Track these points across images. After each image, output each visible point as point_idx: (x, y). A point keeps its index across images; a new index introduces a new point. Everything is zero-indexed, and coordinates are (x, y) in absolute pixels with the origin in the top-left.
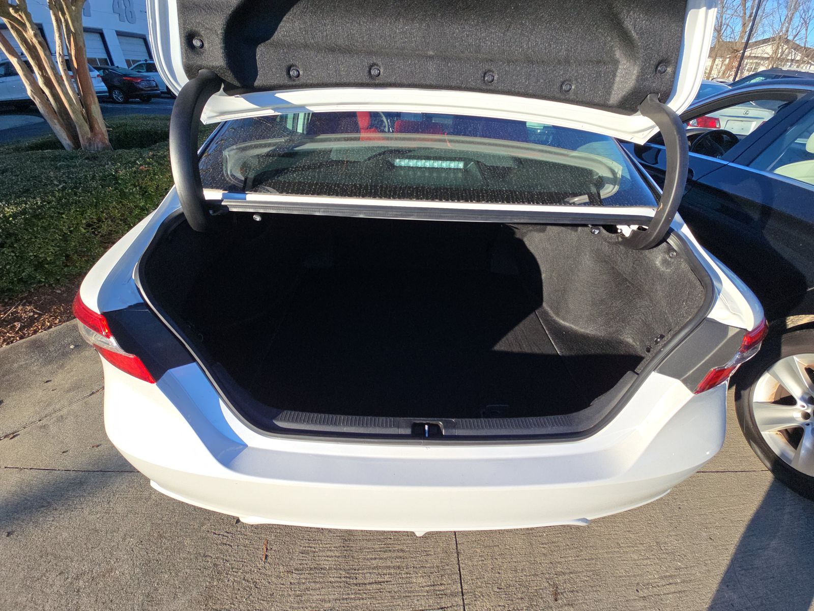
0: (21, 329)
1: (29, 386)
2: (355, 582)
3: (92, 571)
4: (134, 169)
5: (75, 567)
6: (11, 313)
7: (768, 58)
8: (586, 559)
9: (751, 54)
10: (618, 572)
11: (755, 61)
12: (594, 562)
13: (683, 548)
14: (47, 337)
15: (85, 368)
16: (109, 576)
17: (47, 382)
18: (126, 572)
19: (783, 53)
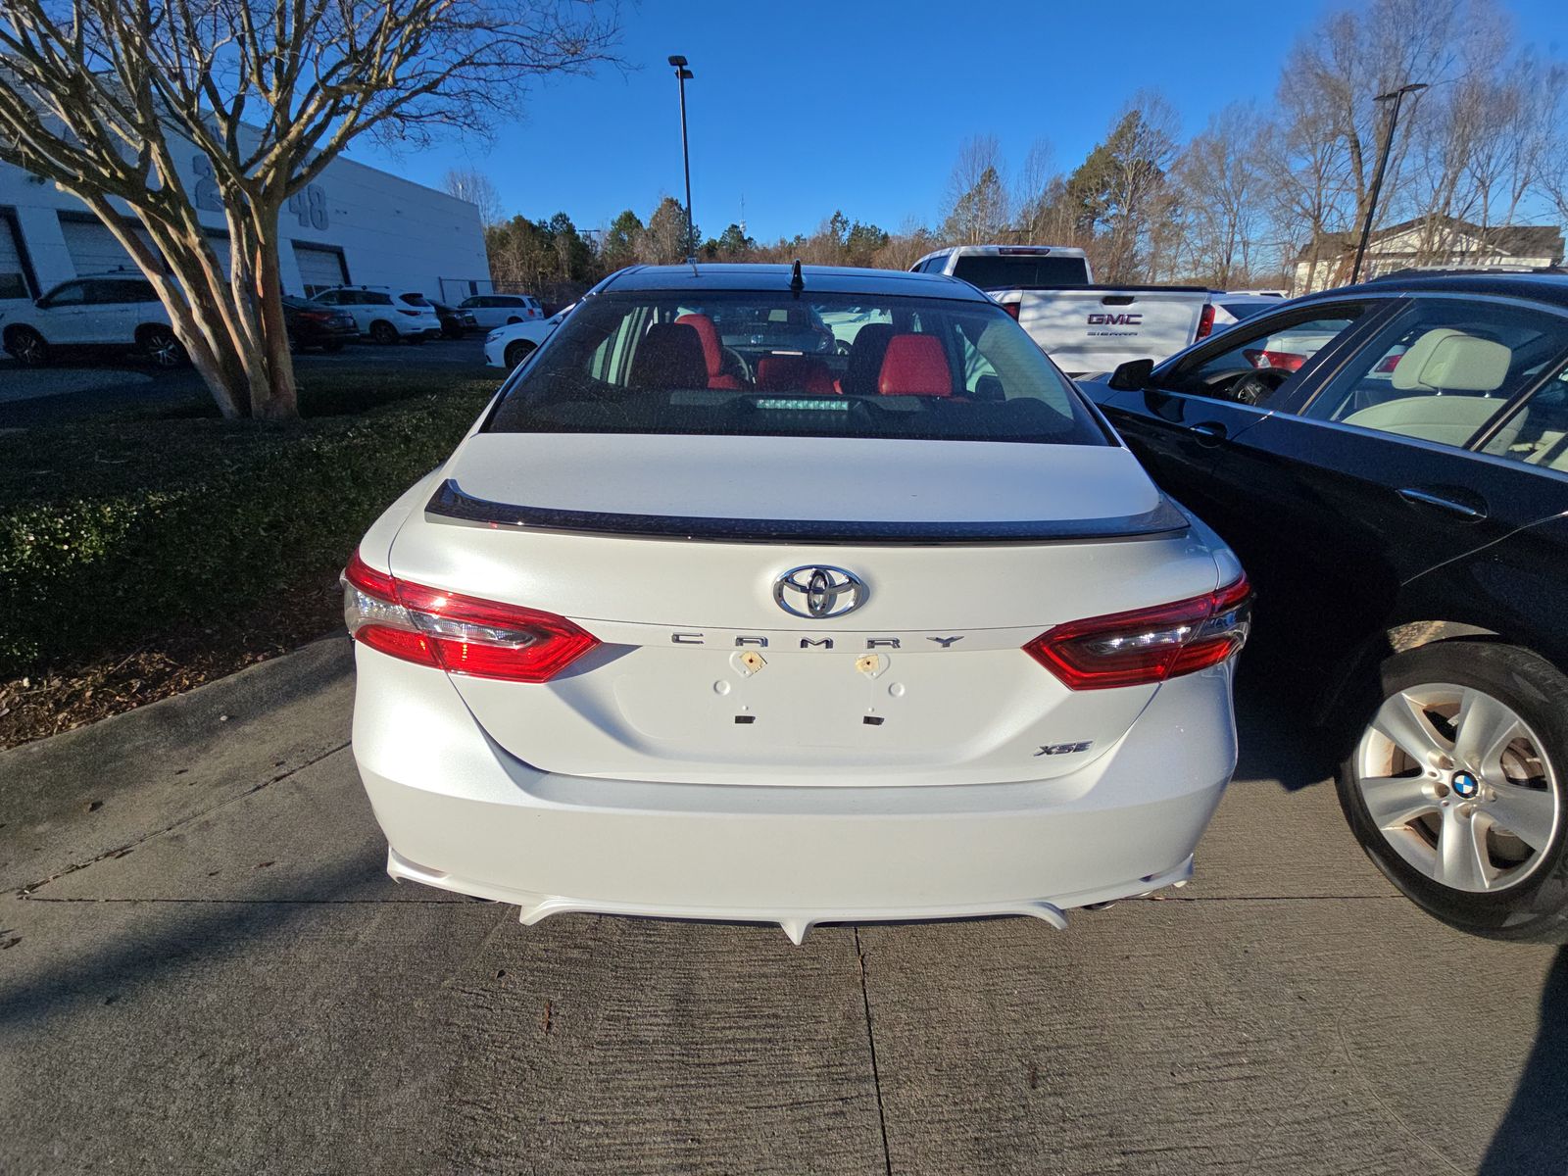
0: (141, 690)
1: (149, 779)
2: (696, 1061)
3: (258, 1050)
4: (344, 443)
5: (227, 1046)
6: (127, 664)
7: (1413, 255)
8: (1085, 1028)
9: (1381, 249)
10: (1139, 1046)
11: (1390, 261)
12: (1098, 1031)
13: (1252, 1012)
14: (184, 702)
15: (244, 750)
16: (287, 1056)
17: (181, 772)
18: (316, 1049)
19: (1442, 242)
